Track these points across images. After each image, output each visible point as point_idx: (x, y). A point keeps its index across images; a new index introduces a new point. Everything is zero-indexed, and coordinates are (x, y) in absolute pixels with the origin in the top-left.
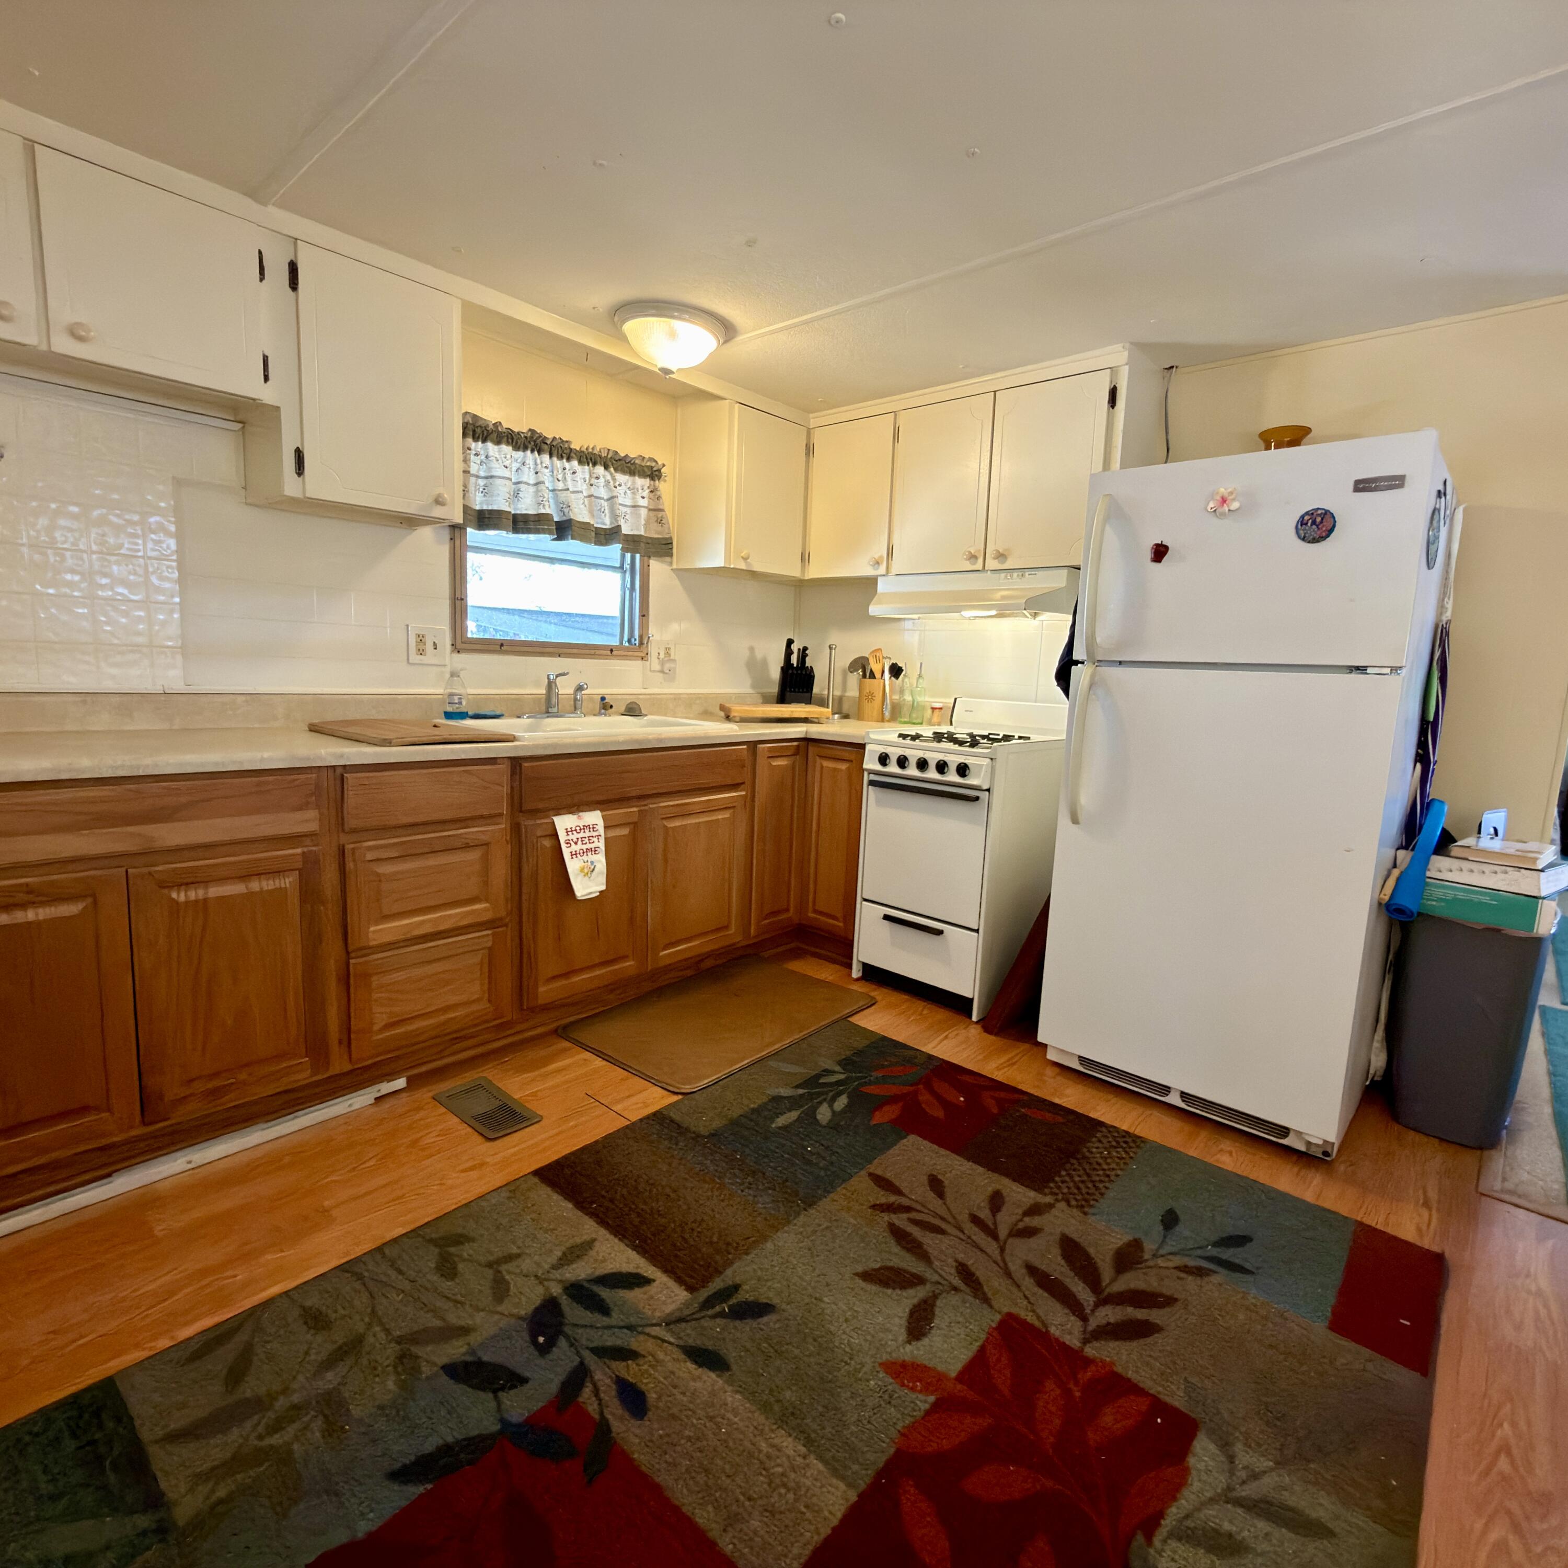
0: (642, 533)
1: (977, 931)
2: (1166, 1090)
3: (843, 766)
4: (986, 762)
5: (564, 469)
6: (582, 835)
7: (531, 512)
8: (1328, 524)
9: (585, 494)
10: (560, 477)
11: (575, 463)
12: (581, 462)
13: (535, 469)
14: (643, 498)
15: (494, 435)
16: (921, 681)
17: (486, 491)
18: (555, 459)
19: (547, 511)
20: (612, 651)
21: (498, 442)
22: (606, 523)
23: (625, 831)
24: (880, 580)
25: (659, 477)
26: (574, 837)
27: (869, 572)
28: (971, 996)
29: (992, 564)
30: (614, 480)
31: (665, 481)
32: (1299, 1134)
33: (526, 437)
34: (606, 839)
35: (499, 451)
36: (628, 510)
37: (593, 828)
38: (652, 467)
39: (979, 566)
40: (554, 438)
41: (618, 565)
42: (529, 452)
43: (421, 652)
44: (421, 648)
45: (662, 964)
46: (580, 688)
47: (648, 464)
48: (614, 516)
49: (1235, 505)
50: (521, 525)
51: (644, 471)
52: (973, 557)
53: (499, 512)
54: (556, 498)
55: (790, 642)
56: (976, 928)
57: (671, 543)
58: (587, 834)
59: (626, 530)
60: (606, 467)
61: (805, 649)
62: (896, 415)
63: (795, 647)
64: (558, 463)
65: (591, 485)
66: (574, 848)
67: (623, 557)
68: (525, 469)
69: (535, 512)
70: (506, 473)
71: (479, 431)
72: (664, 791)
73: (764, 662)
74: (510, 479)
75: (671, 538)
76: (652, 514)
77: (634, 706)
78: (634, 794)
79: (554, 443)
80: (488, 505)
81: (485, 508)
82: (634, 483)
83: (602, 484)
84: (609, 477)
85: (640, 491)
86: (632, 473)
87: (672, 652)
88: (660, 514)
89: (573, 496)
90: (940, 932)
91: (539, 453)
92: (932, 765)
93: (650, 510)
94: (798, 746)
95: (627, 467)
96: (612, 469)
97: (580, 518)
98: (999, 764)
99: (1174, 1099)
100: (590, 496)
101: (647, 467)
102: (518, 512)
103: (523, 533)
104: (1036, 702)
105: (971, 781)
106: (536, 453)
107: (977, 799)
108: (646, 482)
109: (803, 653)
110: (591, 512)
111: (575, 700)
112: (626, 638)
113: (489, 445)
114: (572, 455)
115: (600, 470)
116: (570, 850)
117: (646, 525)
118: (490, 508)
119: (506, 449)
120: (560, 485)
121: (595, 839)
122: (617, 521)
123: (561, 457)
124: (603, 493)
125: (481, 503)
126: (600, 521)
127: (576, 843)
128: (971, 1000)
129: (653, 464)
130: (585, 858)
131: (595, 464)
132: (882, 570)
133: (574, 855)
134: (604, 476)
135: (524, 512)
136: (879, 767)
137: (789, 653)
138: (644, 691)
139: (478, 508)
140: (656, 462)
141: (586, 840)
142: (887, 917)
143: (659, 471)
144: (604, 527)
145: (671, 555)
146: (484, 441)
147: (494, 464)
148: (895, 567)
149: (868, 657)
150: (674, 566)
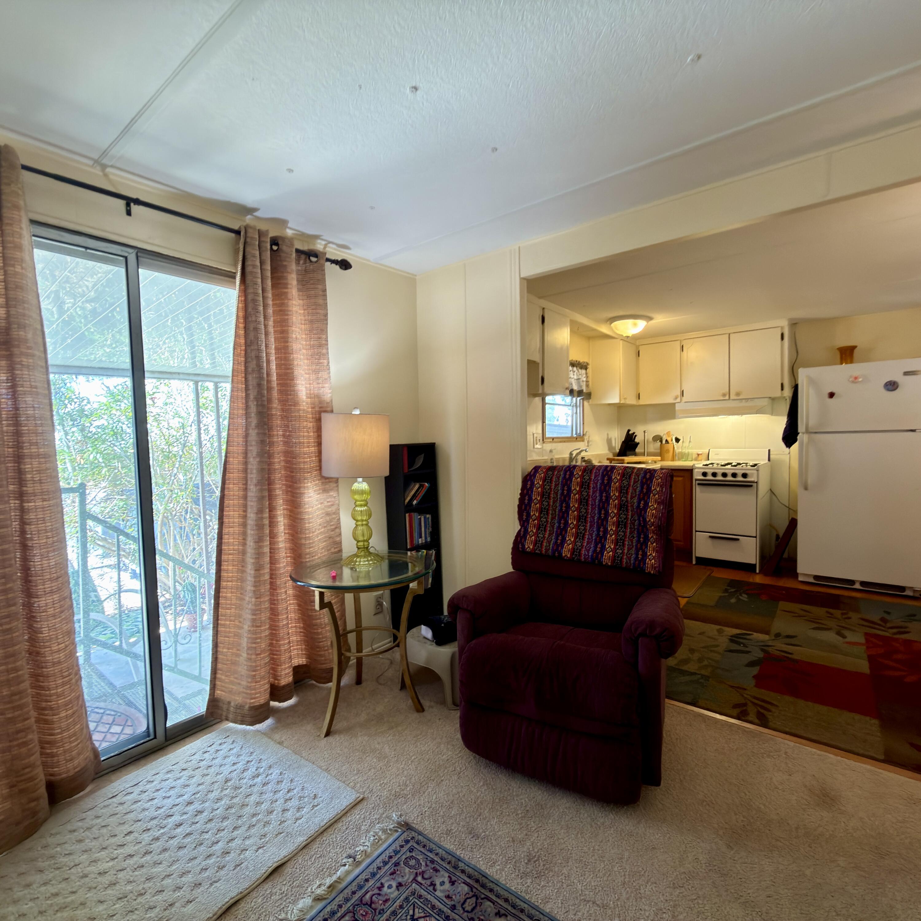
1: (756, 537)
2: (852, 582)
4: (755, 472)
8: (896, 386)
14: (585, 377)
16: (690, 443)
24: (677, 404)
27: (671, 401)
28: (755, 563)
29: (732, 397)
30: (579, 372)
31: (590, 370)
32: (911, 588)
39: (727, 397)
43: (537, 444)
44: (537, 442)
47: (585, 364)
48: (580, 386)
49: (860, 380)
51: (584, 367)
52: (724, 395)
55: (629, 431)
56: (755, 535)
57: (591, 394)
60: (576, 367)
61: (634, 433)
62: (681, 341)
75: (591, 392)
83: (575, 374)
85: (584, 375)
86: (581, 368)
88: (588, 383)
90: (738, 540)
92: (729, 475)
96: (578, 368)
98: (760, 472)
99: (857, 586)
104: (745, 449)
105: (748, 479)
107: (751, 486)
108: (584, 371)
109: (634, 435)
110: (575, 385)
122: (581, 388)
128: (755, 565)
132: (678, 400)
134: (576, 371)
136: (702, 478)
137: (628, 435)
142: (711, 537)
145: (590, 399)
148: (685, 399)
149: (662, 435)
150: (590, 403)
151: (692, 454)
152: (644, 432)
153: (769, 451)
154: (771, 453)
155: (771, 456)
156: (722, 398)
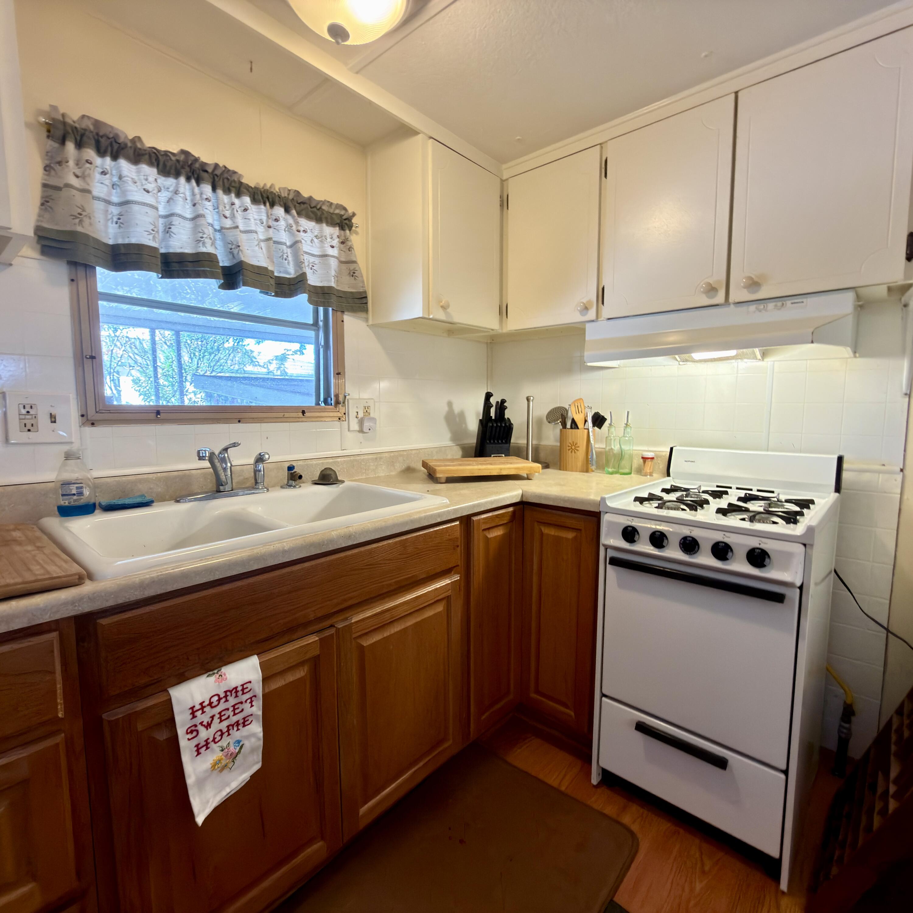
0: (333, 284)
1: (785, 771)
3: (570, 535)
4: (796, 548)
5: (233, 204)
6: (221, 707)
7: (188, 250)
9: (262, 237)
10: (228, 213)
11: (247, 200)
12: (255, 201)
13: (192, 200)
14: (333, 247)
15: (131, 152)
16: (628, 430)
17: (121, 222)
18: (220, 192)
19: (208, 249)
20: (303, 412)
22: (291, 272)
23: (302, 672)
24: (588, 326)
25: (350, 227)
26: (205, 715)
27: (577, 318)
28: (774, 853)
29: (737, 295)
30: (297, 223)
31: (357, 233)
33: (178, 161)
35: (138, 172)
36: (317, 260)
37: (243, 689)
38: (341, 216)
39: (720, 298)
41: (311, 322)
42: (182, 180)
43: (28, 428)
44: (29, 422)
45: (363, 824)
46: (260, 459)
47: (337, 211)
48: (299, 263)
50: (175, 267)
51: (332, 218)
52: (711, 290)
53: (140, 247)
54: (224, 238)
55: (488, 396)
56: (784, 767)
57: (366, 297)
58: (232, 701)
59: (313, 280)
60: (287, 210)
61: (503, 401)
62: (602, 148)
63: (493, 401)
64: (225, 199)
65: (269, 227)
66: (203, 735)
67: (316, 313)
68: (179, 199)
69: (193, 251)
70: (149, 199)
71: (103, 141)
73: (462, 415)
74: (157, 209)
75: (365, 292)
76: (344, 266)
77: (329, 472)
78: (312, 617)
79: (216, 172)
80: (123, 238)
81: (120, 241)
82: (321, 230)
83: (283, 227)
84: (291, 221)
85: (329, 240)
86: (319, 220)
87: (372, 411)
88: (352, 266)
89: (244, 236)
91: (198, 183)
92: (706, 548)
93: (341, 262)
94: (514, 512)
95: (312, 212)
96: (294, 212)
97: (254, 262)
100: (269, 239)
101: (337, 214)
102: (171, 251)
103: (179, 277)
104: (768, 450)
105: (771, 572)
106: (193, 182)
108: (336, 231)
109: (501, 407)
110: (270, 257)
111: (256, 471)
112: (322, 399)
113: (123, 163)
114: (243, 189)
115: (279, 211)
116: (194, 743)
117: (337, 277)
118: (127, 241)
119: (150, 172)
120: (228, 223)
121: (246, 706)
122: (301, 268)
123: (227, 191)
124: (285, 237)
125: (116, 237)
126: (282, 269)
127: (208, 726)
128: (779, 861)
129: (342, 212)
130: (225, 741)
131: (272, 205)
132: (592, 314)
133: (201, 748)
134: (285, 220)
135: (179, 251)
136: (623, 544)
137: (487, 405)
138: (340, 453)
139: (111, 242)
140: (345, 209)
141: (230, 712)
142: (641, 727)
143: (349, 219)
144: (288, 276)
145: (366, 310)
146: (115, 157)
147: (131, 187)
148: (607, 311)
149: (567, 407)
150: (370, 322)
151: (631, 457)
152: (528, 399)
153: (840, 460)
154: (845, 466)
155: (845, 475)
156: (705, 301)
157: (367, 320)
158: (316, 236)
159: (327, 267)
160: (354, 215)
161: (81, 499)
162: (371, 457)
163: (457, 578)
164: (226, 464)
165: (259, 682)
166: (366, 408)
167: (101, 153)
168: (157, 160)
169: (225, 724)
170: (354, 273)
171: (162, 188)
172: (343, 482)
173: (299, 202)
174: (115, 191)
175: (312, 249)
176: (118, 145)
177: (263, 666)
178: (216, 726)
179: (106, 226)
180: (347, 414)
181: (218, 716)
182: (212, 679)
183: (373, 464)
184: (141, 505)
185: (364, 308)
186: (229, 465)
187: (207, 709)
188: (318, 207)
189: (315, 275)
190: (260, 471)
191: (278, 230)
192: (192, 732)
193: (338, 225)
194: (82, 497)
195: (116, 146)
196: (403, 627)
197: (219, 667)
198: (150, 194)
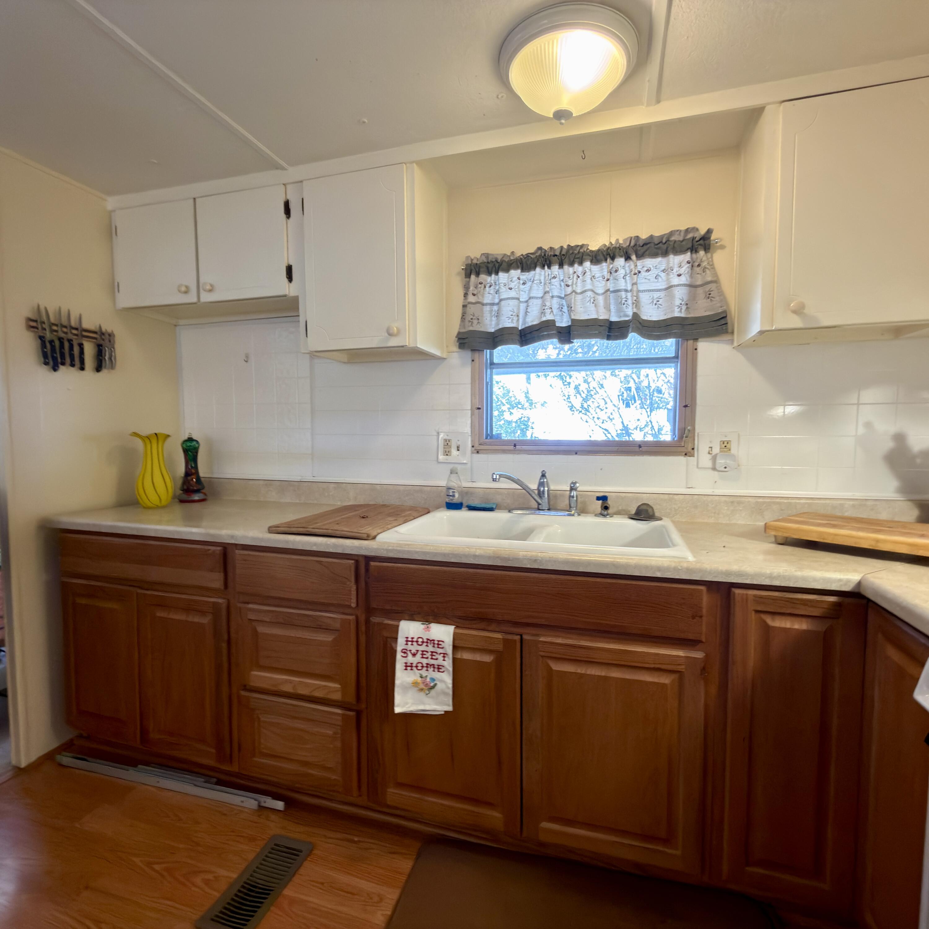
0: (677, 314)
5: (575, 272)
6: (423, 648)
7: (536, 322)
10: (570, 282)
11: (587, 264)
12: (596, 262)
14: (680, 275)
15: (506, 265)
17: (498, 315)
18: (565, 267)
19: (549, 317)
21: (507, 270)
23: (488, 658)
25: (707, 246)
26: (414, 648)
30: (638, 267)
34: (454, 660)
35: (509, 277)
36: (659, 295)
37: (439, 644)
38: (693, 239)
40: (562, 247)
41: (671, 355)
42: (538, 269)
43: (447, 453)
44: (447, 450)
46: (575, 486)
47: (688, 236)
51: (681, 246)
53: (502, 330)
57: (728, 317)
58: (430, 648)
59: (657, 315)
60: (628, 258)
64: (569, 270)
65: (608, 280)
66: (410, 659)
69: (538, 322)
70: (512, 294)
71: (490, 266)
72: (543, 622)
74: (519, 298)
75: (725, 311)
76: (700, 290)
79: (563, 252)
82: (668, 262)
83: (623, 276)
84: (631, 266)
85: (676, 270)
86: (665, 254)
87: (733, 447)
88: (710, 287)
91: (549, 267)
93: (692, 287)
96: (634, 257)
97: (584, 317)
100: (606, 292)
101: (687, 239)
102: (526, 326)
106: (546, 268)
108: (686, 257)
110: (607, 308)
111: (570, 497)
113: (501, 275)
114: (584, 257)
115: (620, 262)
116: (404, 660)
117: (686, 304)
119: (515, 273)
120: (569, 290)
121: (440, 657)
126: (620, 314)
127: (414, 655)
129: (696, 235)
130: (424, 672)
131: (613, 259)
133: (408, 666)
134: (625, 267)
135: (530, 324)
140: (698, 230)
141: (429, 655)
143: (706, 238)
144: (627, 319)
146: (497, 273)
147: (503, 290)
150: (735, 344)
157: (732, 341)
158: (663, 271)
159: (671, 297)
160: (709, 232)
161: (454, 499)
162: (724, 499)
163: (699, 655)
164: (544, 487)
165: (450, 645)
166: (726, 443)
167: (489, 273)
168: (521, 263)
169: (425, 661)
170: (710, 294)
171: (527, 281)
172: (660, 519)
173: (641, 245)
174: (497, 295)
175: (658, 284)
176: (498, 264)
177: (455, 635)
178: (418, 658)
179: (491, 320)
180: (696, 449)
181: (421, 653)
182: (423, 626)
183: (726, 508)
184: (486, 509)
185: (723, 329)
186: (546, 489)
187: (415, 643)
188: (664, 241)
189: (660, 309)
190: (573, 497)
191: (617, 280)
192: (405, 653)
193: (689, 250)
194: (454, 498)
195: (497, 265)
196: (603, 674)
197: (430, 622)
198: (513, 290)
